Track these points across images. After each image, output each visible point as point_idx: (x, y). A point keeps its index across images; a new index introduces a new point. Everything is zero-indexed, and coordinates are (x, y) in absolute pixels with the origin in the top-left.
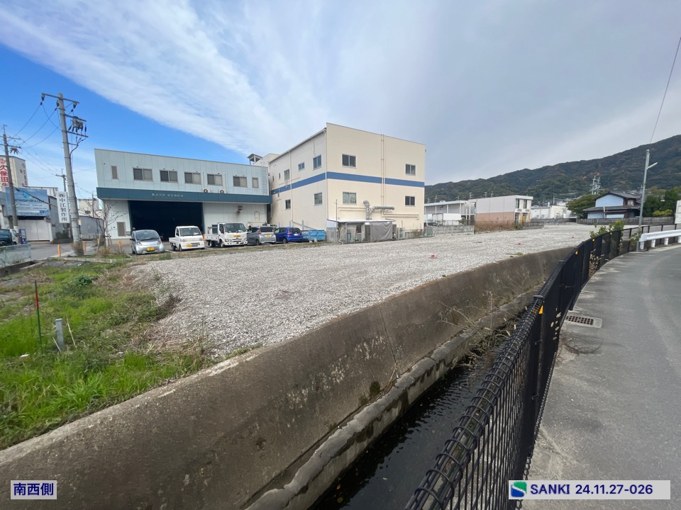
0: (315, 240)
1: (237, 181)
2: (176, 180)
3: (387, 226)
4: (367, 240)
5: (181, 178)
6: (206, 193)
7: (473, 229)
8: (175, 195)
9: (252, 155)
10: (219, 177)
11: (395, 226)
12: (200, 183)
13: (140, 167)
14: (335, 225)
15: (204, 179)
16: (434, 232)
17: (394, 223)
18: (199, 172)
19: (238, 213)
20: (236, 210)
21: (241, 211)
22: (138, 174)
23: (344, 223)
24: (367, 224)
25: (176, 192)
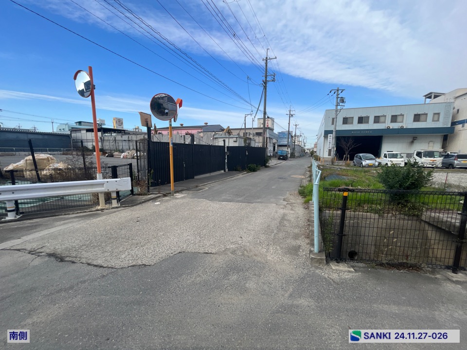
1: (417, 118)
2: (367, 122)
5: (371, 120)
6: (388, 129)
8: (366, 132)
9: (431, 93)
10: (401, 117)
12: (385, 122)
13: (347, 117)
15: (389, 119)
18: (385, 115)
19: (412, 142)
20: (411, 140)
21: (415, 141)
22: (346, 121)
25: (368, 130)
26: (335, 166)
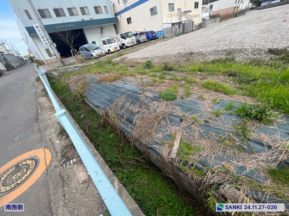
0: (161, 37)
1: (97, 10)
2: (65, 15)
3: (190, 22)
4: (183, 33)
5: (67, 12)
7: (219, 19)
8: (69, 25)
10: (87, 9)
11: (193, 22)
12: (78, 15)
13: (41, 8)
14: (170, 26)
15: (79, 11)
16: (206, 24)
17: (193, 20)
18: (74, 6)
19: (102, 32)
22: (42, 13)
23: (174, 24)
24: (183, 22)
25: (69, 23)
26: (69, 67)
